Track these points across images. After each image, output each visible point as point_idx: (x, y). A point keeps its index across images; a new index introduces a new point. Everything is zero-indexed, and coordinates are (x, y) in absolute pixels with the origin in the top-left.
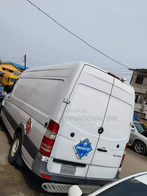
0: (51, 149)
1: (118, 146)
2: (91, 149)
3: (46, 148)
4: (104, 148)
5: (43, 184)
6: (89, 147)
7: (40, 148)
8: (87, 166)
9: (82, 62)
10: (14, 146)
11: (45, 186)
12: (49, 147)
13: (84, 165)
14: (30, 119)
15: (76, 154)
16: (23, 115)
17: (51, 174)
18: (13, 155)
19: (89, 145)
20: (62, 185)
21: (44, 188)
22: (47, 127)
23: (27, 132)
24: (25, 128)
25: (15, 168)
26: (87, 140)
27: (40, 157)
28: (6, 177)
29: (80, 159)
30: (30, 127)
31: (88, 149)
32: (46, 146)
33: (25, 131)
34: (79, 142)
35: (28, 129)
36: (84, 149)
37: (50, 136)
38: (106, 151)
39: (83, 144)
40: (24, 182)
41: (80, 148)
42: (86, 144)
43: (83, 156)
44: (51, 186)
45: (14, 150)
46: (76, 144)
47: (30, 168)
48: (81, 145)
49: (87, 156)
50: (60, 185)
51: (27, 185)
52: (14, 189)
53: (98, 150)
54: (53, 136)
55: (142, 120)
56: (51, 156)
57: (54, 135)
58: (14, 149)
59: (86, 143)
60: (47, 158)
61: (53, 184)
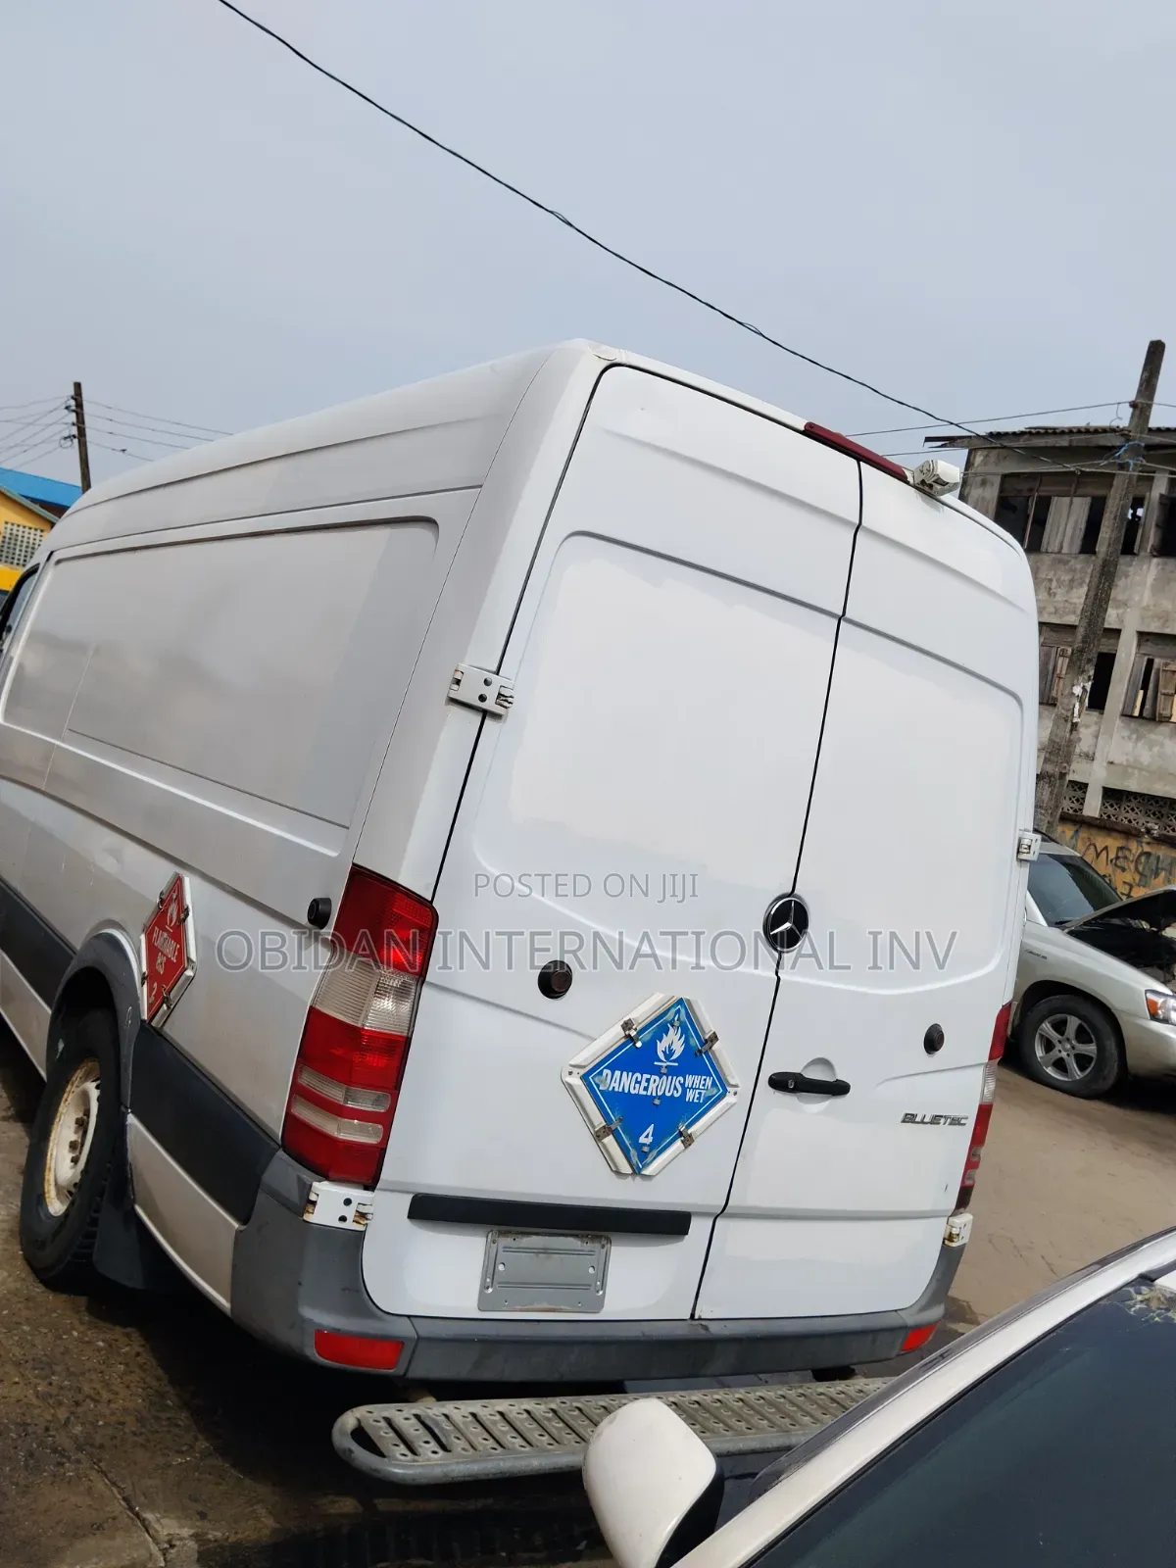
0: (386, 1120)
1: (933, 1041)
2: (722, 1085)
3: (338, 1111)
4: (825, 1063)
5: (349, 1420)
6: (702, 1071)
7: (291, 1120)
8: (699, 1228)
9: (580, 343)
10: (64, 1131)
11: (360, 1435)
12: (365, 1101)
13: (670, 1224)
14: (177, 884)
15: (598, 1137)
16: (108, 864)
17: (404, 1329)
18: (56, 1207)
19: (699, 1057)
20: (502, 1405)
21: (362, 1456)
22: (328, 931)
23: (160, 999)
24: (139, 964)
25: (90, 1310)
26: (679, 1015)
27: (294, 1196)
28: (16, 1393)
29: (637, 1171)
30: (181, 951)
31: (697, 1086)
32: (335, 1093)
33: (143, 992)
34: (613, 1036)
35: (168, 973)
36: (659, 1086)
37: (361, 1008)
38: (839, 1089)
39: (651, 1046)
40: (183, 1418)
41: (625, 1082)
42: (678, 1049)
43: (659, 1145)
44: (411, 1428)
45: (63, 1165)
46: (589, 1053)
47: (224, 1302)
48: (634, 1054)
49: (688, 1141)
50: (489, 1409)
51: (203, 1444)
52: (100, 1485)
53: (780, 1082)
54: (387, 1004)
55: (1068, 831)
56: (387, 1173)
57: (401, 993)
58: (67, 1156)
59: (673, 1042)
60: (357, 1194)
61: (432, 1409)
